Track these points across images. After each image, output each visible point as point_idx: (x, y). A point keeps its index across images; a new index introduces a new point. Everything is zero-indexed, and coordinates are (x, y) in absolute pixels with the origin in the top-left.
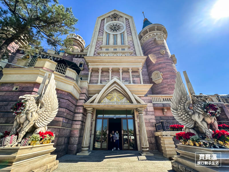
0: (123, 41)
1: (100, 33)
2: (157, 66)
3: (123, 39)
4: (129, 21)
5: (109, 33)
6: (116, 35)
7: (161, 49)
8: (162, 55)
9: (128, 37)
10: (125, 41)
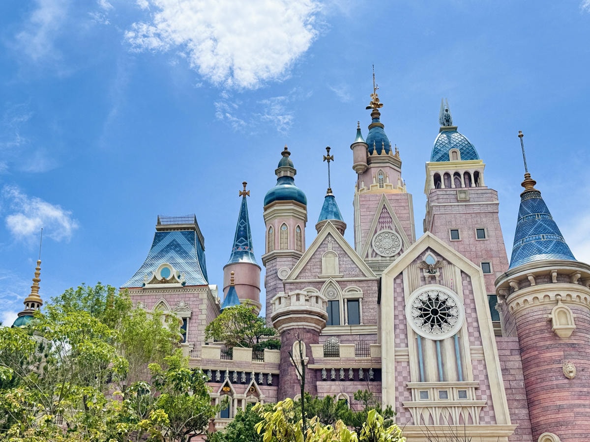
0: (459, 362)
1: (398, 331)
2: (553, 416)
3: (458, 356)
4: (470, 283)
5: (420, 336)
6: (441, 341)
7: (565, 357)
8: (566, 381)
9: (471, 350)
10: (464, 364)
